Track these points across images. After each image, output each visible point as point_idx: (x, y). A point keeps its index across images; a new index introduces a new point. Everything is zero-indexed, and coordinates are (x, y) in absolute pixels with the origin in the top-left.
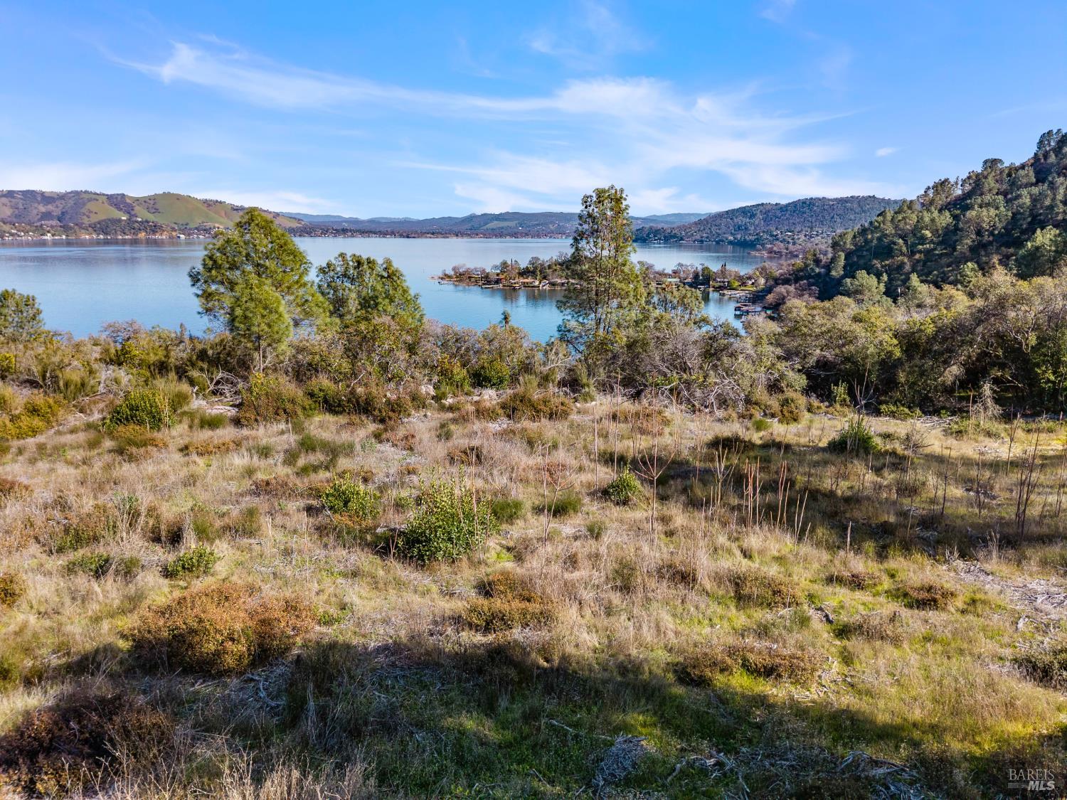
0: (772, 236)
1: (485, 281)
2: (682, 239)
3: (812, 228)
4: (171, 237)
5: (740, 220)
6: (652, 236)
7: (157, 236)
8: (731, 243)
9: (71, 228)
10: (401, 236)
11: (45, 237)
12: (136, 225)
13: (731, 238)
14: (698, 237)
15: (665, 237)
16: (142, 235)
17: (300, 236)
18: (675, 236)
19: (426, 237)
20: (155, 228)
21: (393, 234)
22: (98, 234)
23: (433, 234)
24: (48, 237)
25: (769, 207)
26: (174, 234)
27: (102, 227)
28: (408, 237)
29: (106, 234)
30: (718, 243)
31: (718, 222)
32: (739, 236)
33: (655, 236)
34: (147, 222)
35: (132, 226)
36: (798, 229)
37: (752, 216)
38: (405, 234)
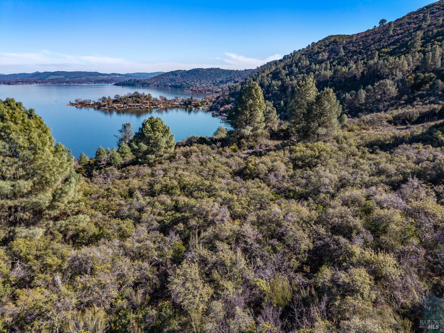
0: (187, 83)
2: (149, 84)
3: (201, 80)
5: (171, 77)
6: (136, 83)
8: (170, 86)
10: (4, 83)
13: (170, 84)
14: (156, 83)
15: (142, 84)
18: (146, 83)
19: (20, 84)
23: (23, 82)
25: (182, 72)
28: (9, 84)
30: (165, 86)
31: (163, 77)
32: (173, 83)
33: (137, 83)
36: (195, 81)
37: (176, 75)
38: (6, 82)
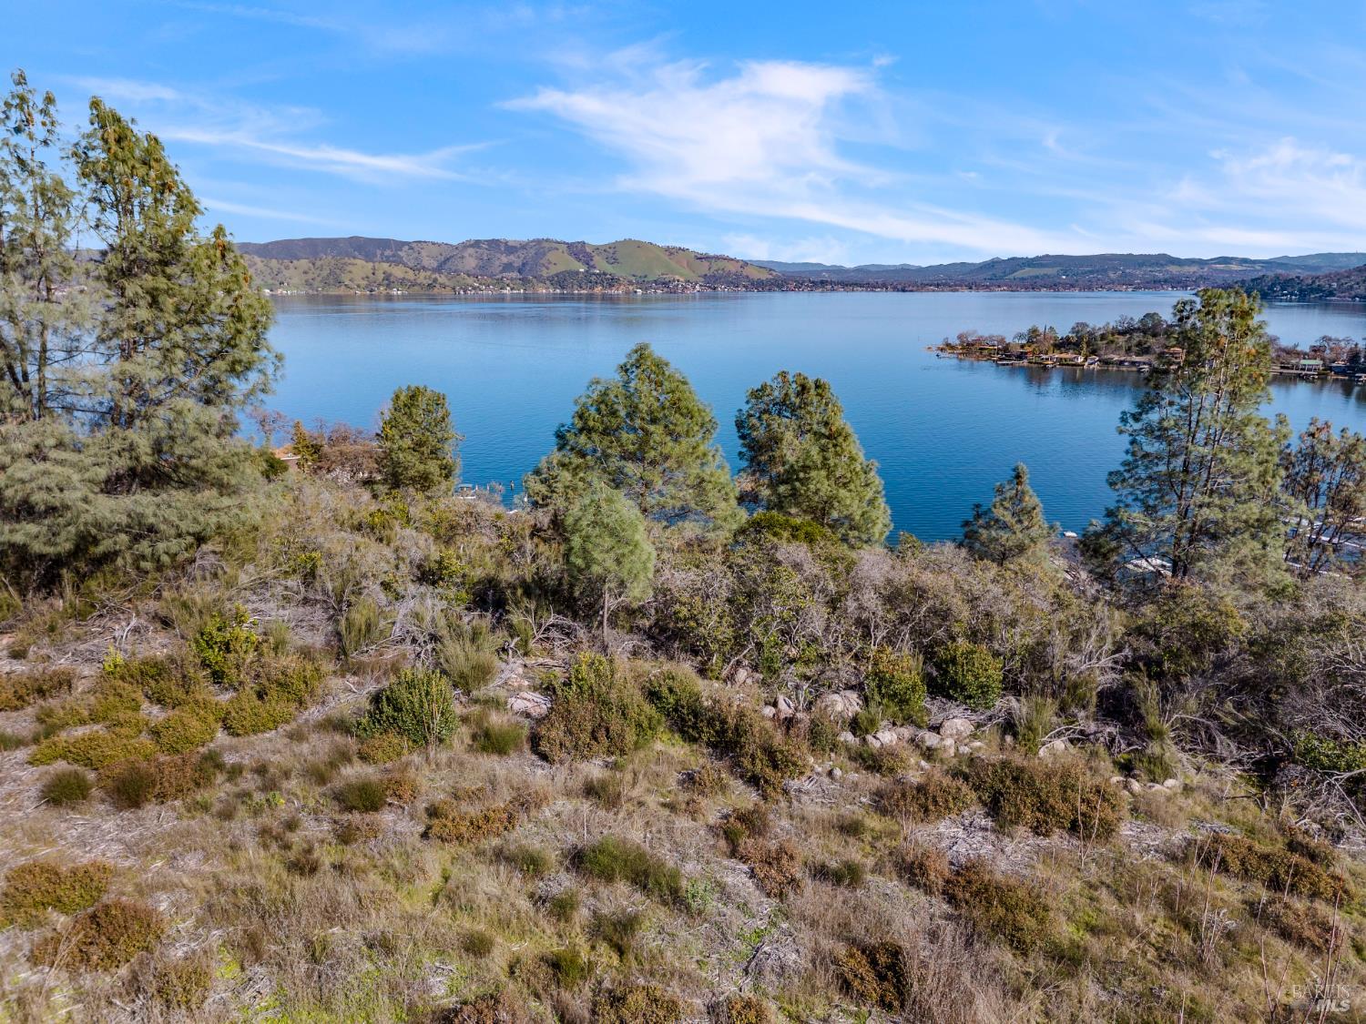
1: (1003, 355)
2: (1331, 294)
4: (627, 293)
6: (1277, 288)
7: (613, 291)
9: (529, 281)
10: (895, 289)
11: (504, 291)
12: (593, 278)
15: (1301, 291)
16: (598, 290)
17: (770, 290)
18: (1319, 289)
19: (928, 291)
20: (612, 282)
21: (884, 286)
22: (555, 288)
23: (938, 285)
24: (507, 291)
26: (631, 288)
27: (560, 280)
28: (903, 291)
29: (563, 288)
33: (1283, 289)
34: (605, 274)
35: (590, 279)
38: (899, 287)
